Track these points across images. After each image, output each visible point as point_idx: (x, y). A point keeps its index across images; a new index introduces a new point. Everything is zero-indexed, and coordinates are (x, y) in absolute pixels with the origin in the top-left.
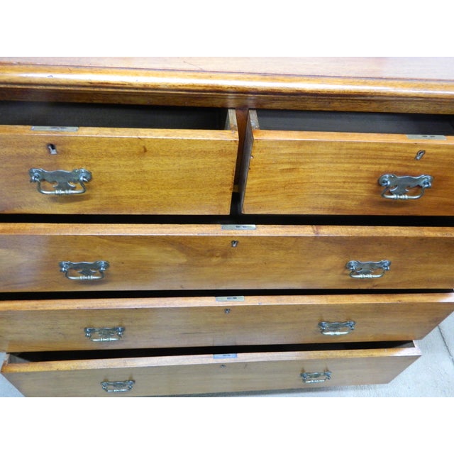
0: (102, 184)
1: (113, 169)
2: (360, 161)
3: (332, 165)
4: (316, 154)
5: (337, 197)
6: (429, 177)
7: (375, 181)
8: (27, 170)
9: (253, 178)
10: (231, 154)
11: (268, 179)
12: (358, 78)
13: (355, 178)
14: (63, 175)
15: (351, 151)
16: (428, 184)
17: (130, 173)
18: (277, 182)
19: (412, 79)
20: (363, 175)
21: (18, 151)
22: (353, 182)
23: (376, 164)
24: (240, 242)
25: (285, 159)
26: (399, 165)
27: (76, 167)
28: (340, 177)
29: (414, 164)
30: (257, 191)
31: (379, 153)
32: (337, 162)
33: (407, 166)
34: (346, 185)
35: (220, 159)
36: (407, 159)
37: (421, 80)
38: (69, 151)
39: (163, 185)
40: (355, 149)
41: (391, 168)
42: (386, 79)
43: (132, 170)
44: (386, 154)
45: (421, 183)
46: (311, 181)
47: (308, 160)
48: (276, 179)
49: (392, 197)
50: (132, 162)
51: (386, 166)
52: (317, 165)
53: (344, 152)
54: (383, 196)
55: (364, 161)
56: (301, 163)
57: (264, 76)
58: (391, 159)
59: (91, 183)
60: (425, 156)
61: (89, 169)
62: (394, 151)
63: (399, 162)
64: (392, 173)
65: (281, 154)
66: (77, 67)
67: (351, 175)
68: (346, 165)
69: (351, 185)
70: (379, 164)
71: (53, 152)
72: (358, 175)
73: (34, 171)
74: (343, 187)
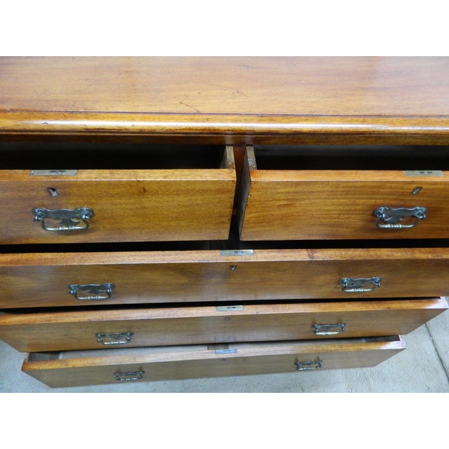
0: (104, 218)
1: (114, 207)
2: (357, 196)
3: (328, 201)
4: (312, 192)
5: (333, 225)
6: (424, 209)
7: (370, 212)
8: (30, 209)
9: (251, 213)
10: (228, 191)
11: (265, 213)
12: (356, 116)
13: (350, 210)
14: (65, 213)
15: (348, 189)
16: (422, 215)
17: (131, 209)
18: (274, 215)
19: (412, 116)
20: (359, 208)
21: (19, 194)
22: (348, 214)
23: (371, 199)
24: (239, 266)
25: (282, 196)
26: (395, 199)
27: (78, 206)
28: (336, 210)
29: (409, 198)
30: (255, 223)
31: (376, 190)
32: (333, 198)
33: (403, 200)
34: (342, 216)
35: (218, 196)
36: (402, 194)
37: (421, 116)
38: (69, 193)
40: (351, 187)
41: (387, 202)
42: (385, 116)
43: (133, 207)
44: (383, 190)
45: (416, 214)
46: (307, 214)
47: (304, 197)
48: (273, 212)
49: (387, 226)
50: (132, 201)
51: (382, 201)
52: (313, 201)
53: (340, 189)
54: (377, 225)
55: (360, 196)
56: (297, 200)
57: (262, 117)
58: (387, 194)
59: (94, 218)
60: (421, 191)
61: (90, 206)
62: (391, 188)
63: (395, 197)
64: (388, 206)
65: (278, 193)
66: (72, 112)
67: (346, 208)
68: (342, 200)
69: (346, 216)
70: (374, 199)
71: (54, 194)
72: (353, 208)
73: (37, 210)
74: (338, 218)
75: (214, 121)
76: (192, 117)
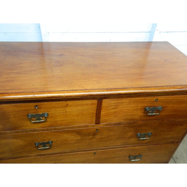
0: (52, 117)
1: (56, 112)
2: (138, 103)
3: (128, 105)
4: (123, 102)
6: (161, 107)
8: (27, 114)
9: (103, 111)
10: (95, 104)
11: (108, 112)
14: (39, 115)
15: (134, 101)
16: (161, 109)
17: (62, 113)
18: (111, 112)
20: (139, 108)
21: (25, 108)
22: (136, 110)
23: (143, 104)
24: (99, 129)
25: (113, 105)
27: (44, 112)
28: (132, 109)
29: (155, 103)
30: (104, 116)
31: (143, 101)
32: (130, 104)
33: (153, 104)
34: (134, 111)
35: (92, 106)
36: (153, 102)
38: (42, 107)
39: (72, 116)
40: (135, 100)
41: (148, 105)
43: (62, 112)
44: (146, 101)
45: (159, 109)
46: (122, 111)
47: (120, 104)
48: (111, 111)
49: (150, 114)
50: (63, 109)
51: (146, 104)
52: (123, 106)
53: (132, 101)
54: (147, 114)
55: (139, 103)
56: (118, 106)
58: (147, 102)
59: (48, 117)
60: (158, 100)
61: (48, 112)
62: (148, 100)
63: (150, 103)
65: (112, 103)
67: (135, 108)
68: (133, 105)
69: (136, 111)
70: (144, 104)
71: (37, 108)
72: (138, 108)
73: (29, 115)
74: (133, 112)
75: (92, 92)
76: (84, 91)
